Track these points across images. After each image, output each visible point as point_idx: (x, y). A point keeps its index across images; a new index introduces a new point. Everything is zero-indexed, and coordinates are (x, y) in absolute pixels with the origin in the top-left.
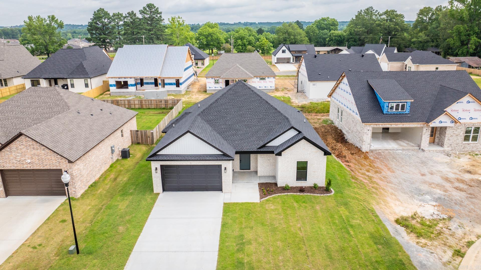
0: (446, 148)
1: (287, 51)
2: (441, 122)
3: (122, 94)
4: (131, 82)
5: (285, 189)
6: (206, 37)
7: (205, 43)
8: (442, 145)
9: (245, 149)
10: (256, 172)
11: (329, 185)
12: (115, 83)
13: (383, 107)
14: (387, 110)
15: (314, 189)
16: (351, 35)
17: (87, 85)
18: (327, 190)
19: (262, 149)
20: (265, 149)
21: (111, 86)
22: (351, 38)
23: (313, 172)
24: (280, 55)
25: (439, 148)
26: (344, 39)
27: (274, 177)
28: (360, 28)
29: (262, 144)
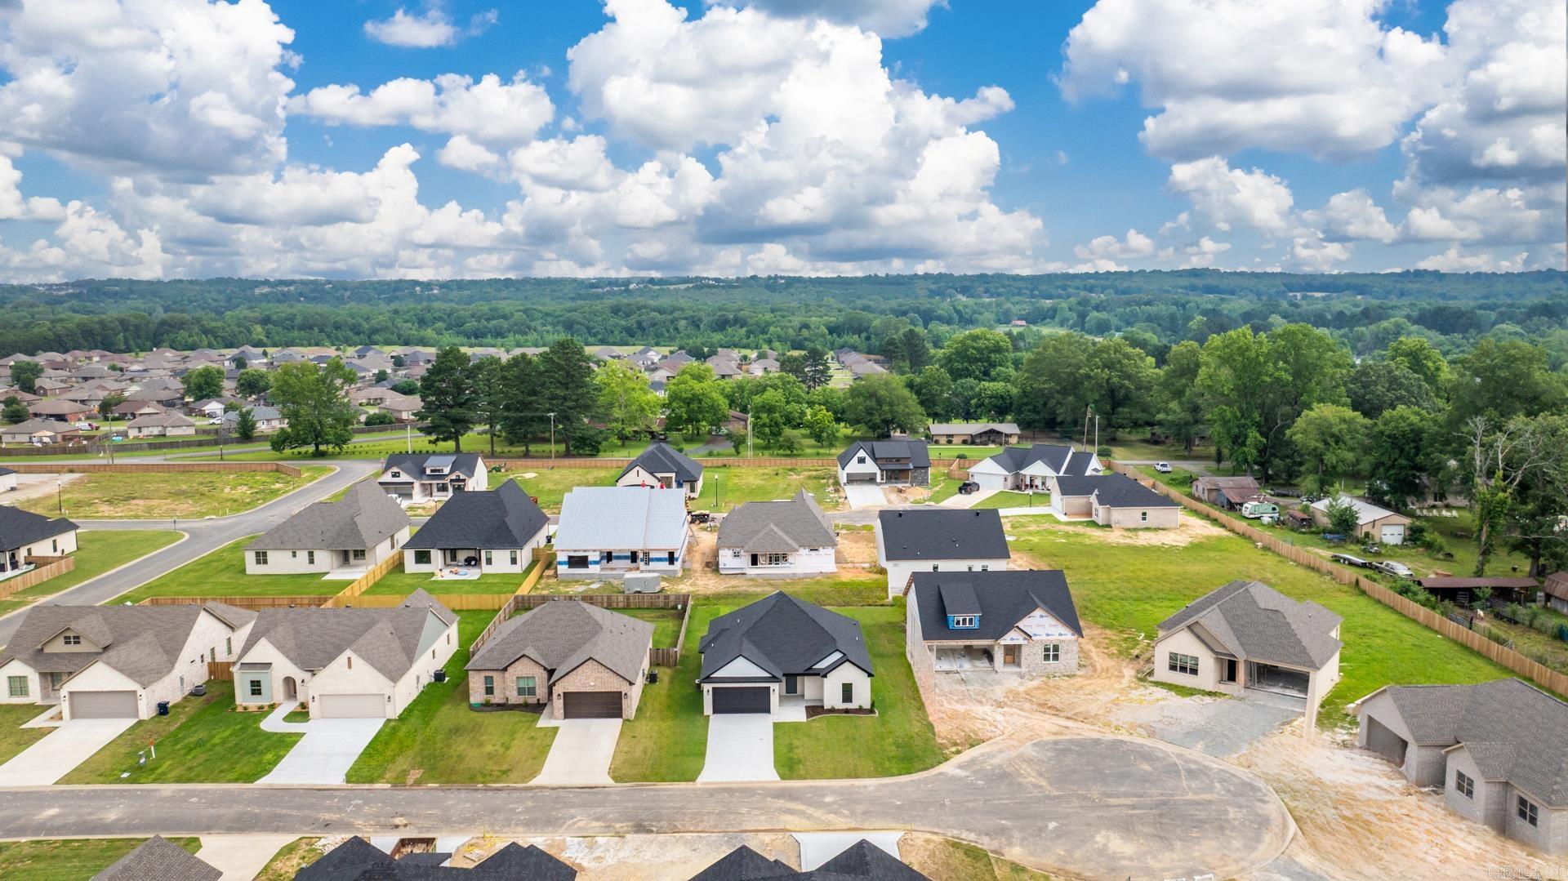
0: (1024, 669)
1: (868, 459)
2: (1012, 639)
3: (577, 578)
4: (593, 557)
5: (832, 710)
6: (688, 402)
7: (685, 416)
8: (1019, 665)
9: (792, 672)
10: (803, 696)
11: (873, 706)
12: (566, 559)
13: (949, 621)
14: (953, 625)
15: (860, 710)
16: (1026, 396)
17: (514, 561)
18: (871, 711)
19: (808, 671)
20: (811, 671)
21: (560, 563)
22: (1026, 404)
23: (858, 693)
24: (854, 467)
25: (1015, 669)
26: (1011, 404)
27: (822, 701)
28: (1044, 383)
29: (808, 666)
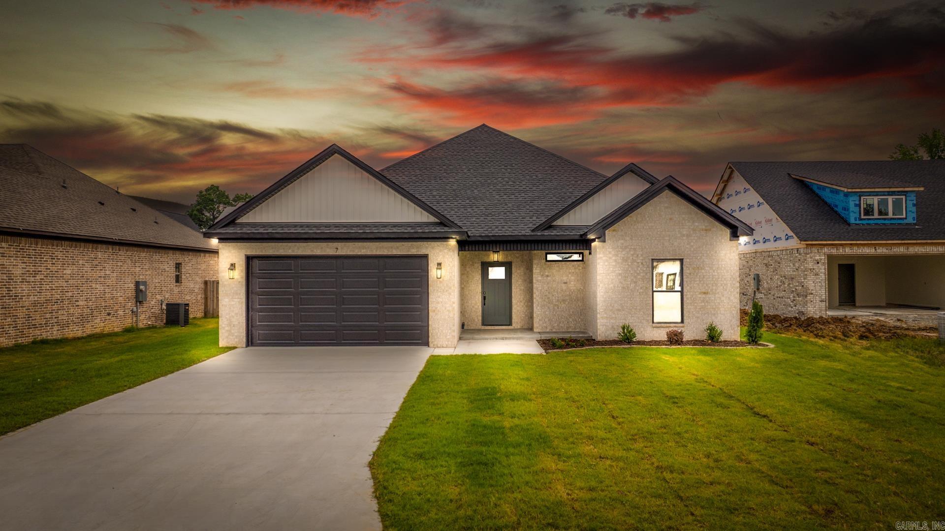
11: (757, 322)
13: (846, 209)
14: (857, 215)
19: (546, 231)
20: (554, 231)
23: (700, 293)
